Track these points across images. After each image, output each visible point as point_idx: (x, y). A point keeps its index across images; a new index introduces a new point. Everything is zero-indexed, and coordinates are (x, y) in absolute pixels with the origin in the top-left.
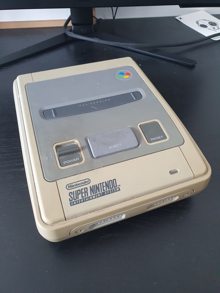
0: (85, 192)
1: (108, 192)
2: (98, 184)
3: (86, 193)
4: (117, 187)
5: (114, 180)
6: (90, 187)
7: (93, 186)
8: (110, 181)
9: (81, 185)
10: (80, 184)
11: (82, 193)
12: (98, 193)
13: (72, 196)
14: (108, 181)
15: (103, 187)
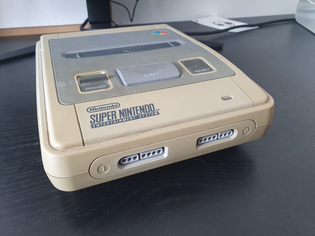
0: (112, 115)
1: (143, 116)
2: (130, 108)
3: (114, 116)
4: (156, 111)
5: (151, 105)
6: (120, 111)
7: (123, 110)
8: (145, 106)
9: (107, 108)
10: (105, 107)
11: (108, 116)
12: (130, 116)
13: (95, 118)
14: (143, 106)
15: (137, 110)
